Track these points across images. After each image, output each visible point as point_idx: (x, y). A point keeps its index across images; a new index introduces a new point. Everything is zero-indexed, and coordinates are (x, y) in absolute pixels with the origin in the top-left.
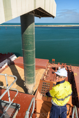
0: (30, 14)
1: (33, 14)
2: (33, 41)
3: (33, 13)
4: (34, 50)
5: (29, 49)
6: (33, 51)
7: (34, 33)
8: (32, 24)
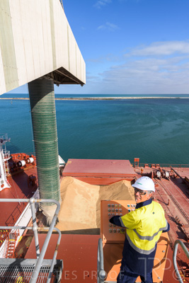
0: (46, 78)
1: (52, 79)
2: (53, 125)
3: (51, 77)
4: (57, 140)
5: (48, 140)
6: (55, 143)
7: (55, 111)
8: (50, 94)
